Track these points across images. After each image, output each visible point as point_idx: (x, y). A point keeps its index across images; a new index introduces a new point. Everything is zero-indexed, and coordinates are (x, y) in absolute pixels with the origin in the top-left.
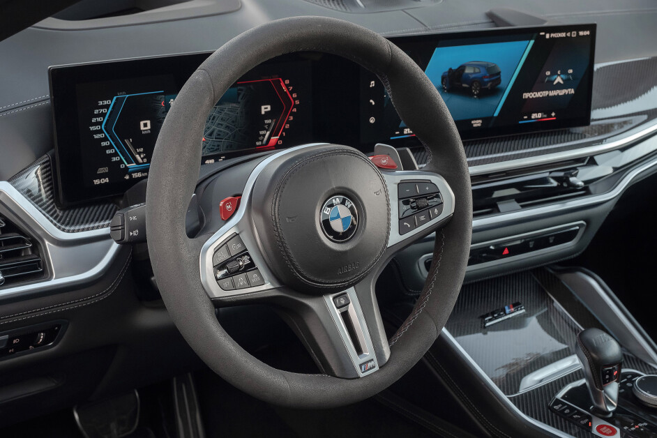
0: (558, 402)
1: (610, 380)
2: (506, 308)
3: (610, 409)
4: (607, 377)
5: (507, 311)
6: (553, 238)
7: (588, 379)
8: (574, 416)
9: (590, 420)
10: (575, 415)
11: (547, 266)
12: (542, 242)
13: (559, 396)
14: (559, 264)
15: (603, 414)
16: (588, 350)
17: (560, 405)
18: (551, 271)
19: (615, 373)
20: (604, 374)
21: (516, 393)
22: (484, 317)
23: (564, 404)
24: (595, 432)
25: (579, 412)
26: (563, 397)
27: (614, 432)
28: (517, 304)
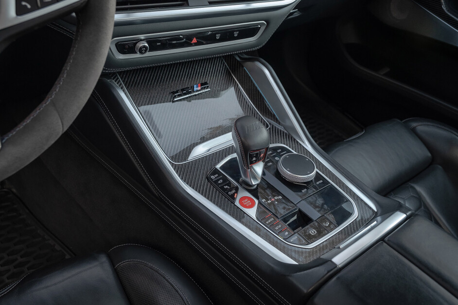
0: (216, 171)
1: (256, 161)
2: (195, 86)
3: (254, 182)
4: (254, 159)
5: (195, 89)
6: (238, 32)
7: (238, 154)
8: (225, 187)
9: (237, 189)
10: (225, 185)
11: (237, 54)
12: (227, 35)
13: (218, 166)
14: (247, 53)
15: (247, 186)
16: (240, 136)
17: (216, 175)
18: (238, 59)
19: (262, 155)
20: (251, 157)
21: (185, 160)
22: (174, 93)
23: (220, 174)
24: (237, 203)
25: (229, 184)
26: (222, 168)
27: (251, 206)
28: (206, 83)
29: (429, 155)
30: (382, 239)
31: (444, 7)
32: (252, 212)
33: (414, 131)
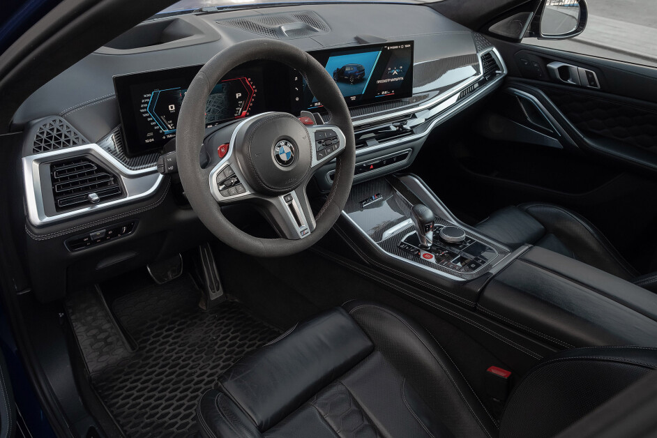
0: (402, 244)
1: (429, 230)
2: (373, 197)
3: (429, 245)
4: (427, 229)
6: (396, 158)
7: (417, 230)
9: (419, 251)
10: (411, 249)
11: (393, 173)
12: (390, 161)
13: (403, 240)
15: (425, 248)
16: (417, 216)
18: (395, 176)
19: (431, 226)
20: (426, 227)
21: (381, 240)
22: (362, 202)
23: (405, 244)
24: (422, 257)
25: (413, 248)
26: (405, 241)
27: (432, 257)
28: (379, 194)
29: (543, 227)
30: (517, 258)
31: (529, 119)
32: (433, 260)
33: (527, 212)
